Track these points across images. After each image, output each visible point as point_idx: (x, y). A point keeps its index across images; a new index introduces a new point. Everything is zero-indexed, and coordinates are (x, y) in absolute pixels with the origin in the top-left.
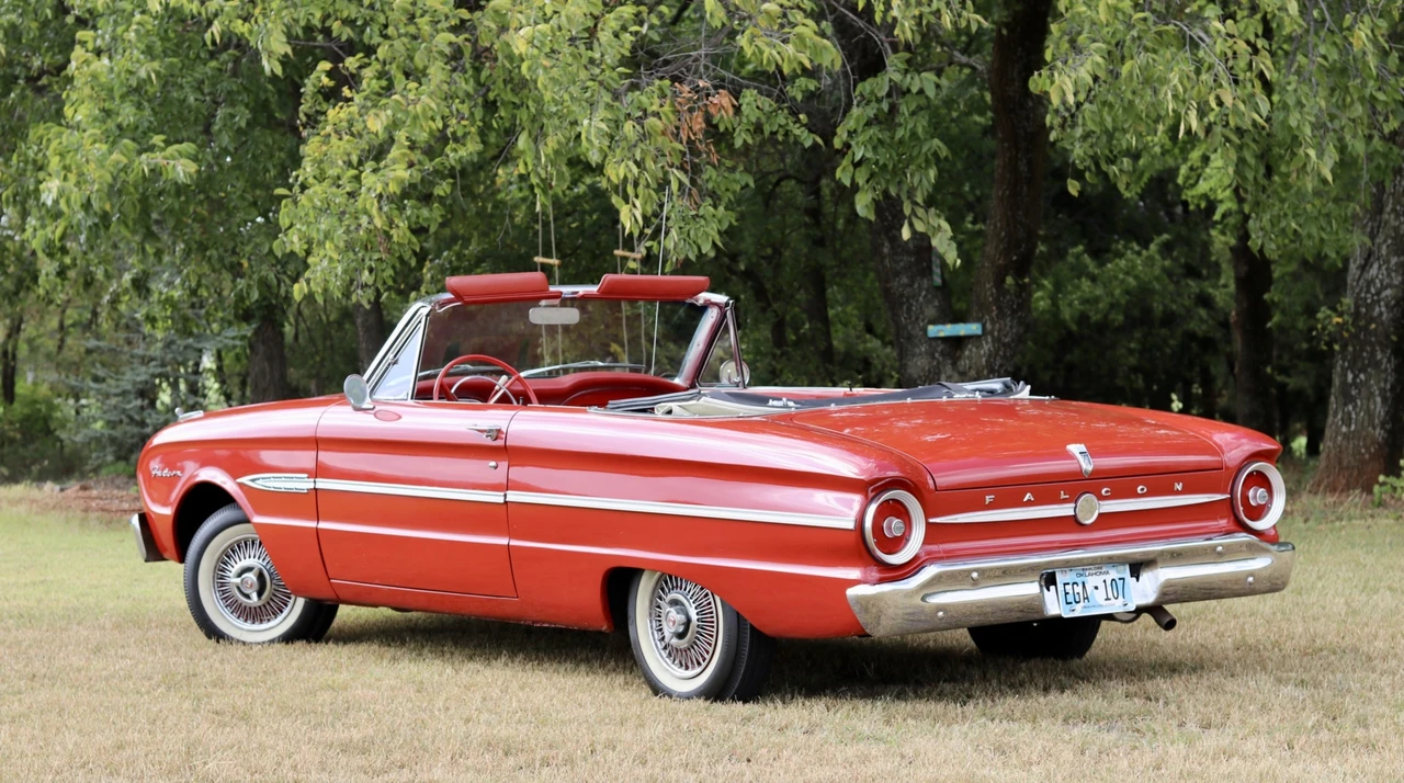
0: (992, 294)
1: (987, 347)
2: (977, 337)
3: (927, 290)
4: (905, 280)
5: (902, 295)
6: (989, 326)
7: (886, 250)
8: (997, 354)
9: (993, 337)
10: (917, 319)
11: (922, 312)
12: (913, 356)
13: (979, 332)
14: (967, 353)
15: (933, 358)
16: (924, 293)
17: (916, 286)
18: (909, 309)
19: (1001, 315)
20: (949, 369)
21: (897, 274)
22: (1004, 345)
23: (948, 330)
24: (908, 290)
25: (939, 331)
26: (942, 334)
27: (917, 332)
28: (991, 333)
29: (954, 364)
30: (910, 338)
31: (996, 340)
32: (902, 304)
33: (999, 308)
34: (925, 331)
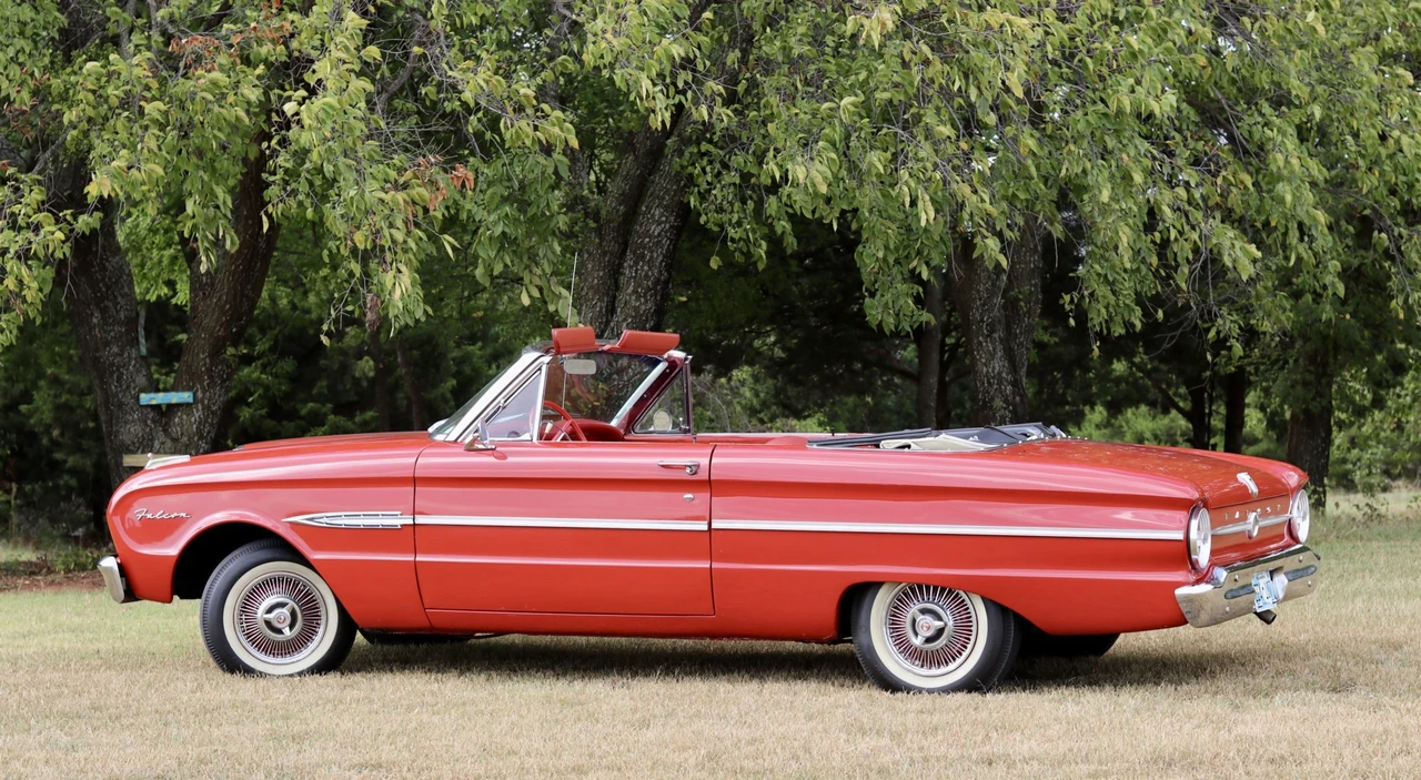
0: (205, 365)
1: (198, 414)
2: (188, 405)
3: (136, 359)
4: (115, 349)
5: (112, 364)
6: (200, 395)
7: (95, 320)
8: (206, 421)
9: (203, 405)
10: (128, 387)
11: (134, 381)
12: (126, 423)
13: (191, 400)
14: (177, 420)
15: (146, 425)
16: (133, 362)
17: (126, 355)
18: (119, 379)
19: (212, 384)
20: (161, 436)
21: (107, 344)
22: (214, 413)
23: (160, 398)
24: (118, 359)
25: (151, 399)
26: (154, 402)
27: (128, 400)
28: (202, 401)
29: (165, 431)
30: (120, 405)
31: (207, 408)
32: (112, 374)
33: (211, 377)
34: (138, 399)
